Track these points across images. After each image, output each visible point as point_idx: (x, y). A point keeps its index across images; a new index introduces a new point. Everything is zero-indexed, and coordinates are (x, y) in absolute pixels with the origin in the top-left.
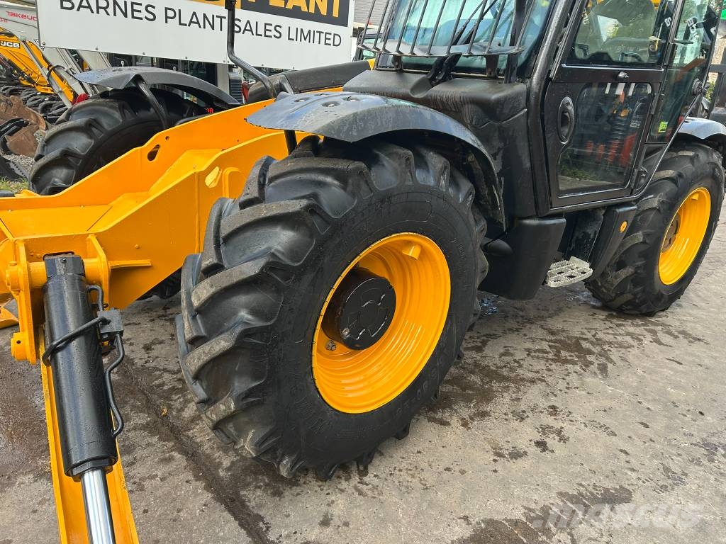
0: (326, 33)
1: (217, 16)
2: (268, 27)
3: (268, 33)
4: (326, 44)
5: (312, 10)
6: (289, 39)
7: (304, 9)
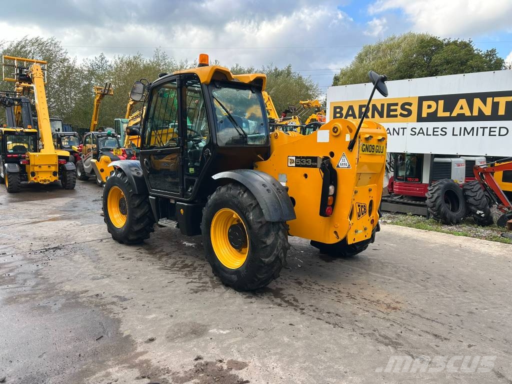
0: (490, 128)
1: (401, 128)
2: (435, 130)
3: (435, 133)
4: (490, 135)
5: (475, 113)
6: (453, 135)
7: (468, 114)
